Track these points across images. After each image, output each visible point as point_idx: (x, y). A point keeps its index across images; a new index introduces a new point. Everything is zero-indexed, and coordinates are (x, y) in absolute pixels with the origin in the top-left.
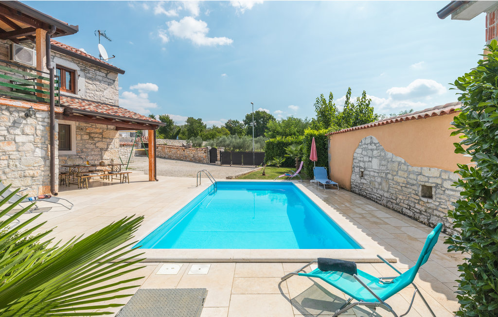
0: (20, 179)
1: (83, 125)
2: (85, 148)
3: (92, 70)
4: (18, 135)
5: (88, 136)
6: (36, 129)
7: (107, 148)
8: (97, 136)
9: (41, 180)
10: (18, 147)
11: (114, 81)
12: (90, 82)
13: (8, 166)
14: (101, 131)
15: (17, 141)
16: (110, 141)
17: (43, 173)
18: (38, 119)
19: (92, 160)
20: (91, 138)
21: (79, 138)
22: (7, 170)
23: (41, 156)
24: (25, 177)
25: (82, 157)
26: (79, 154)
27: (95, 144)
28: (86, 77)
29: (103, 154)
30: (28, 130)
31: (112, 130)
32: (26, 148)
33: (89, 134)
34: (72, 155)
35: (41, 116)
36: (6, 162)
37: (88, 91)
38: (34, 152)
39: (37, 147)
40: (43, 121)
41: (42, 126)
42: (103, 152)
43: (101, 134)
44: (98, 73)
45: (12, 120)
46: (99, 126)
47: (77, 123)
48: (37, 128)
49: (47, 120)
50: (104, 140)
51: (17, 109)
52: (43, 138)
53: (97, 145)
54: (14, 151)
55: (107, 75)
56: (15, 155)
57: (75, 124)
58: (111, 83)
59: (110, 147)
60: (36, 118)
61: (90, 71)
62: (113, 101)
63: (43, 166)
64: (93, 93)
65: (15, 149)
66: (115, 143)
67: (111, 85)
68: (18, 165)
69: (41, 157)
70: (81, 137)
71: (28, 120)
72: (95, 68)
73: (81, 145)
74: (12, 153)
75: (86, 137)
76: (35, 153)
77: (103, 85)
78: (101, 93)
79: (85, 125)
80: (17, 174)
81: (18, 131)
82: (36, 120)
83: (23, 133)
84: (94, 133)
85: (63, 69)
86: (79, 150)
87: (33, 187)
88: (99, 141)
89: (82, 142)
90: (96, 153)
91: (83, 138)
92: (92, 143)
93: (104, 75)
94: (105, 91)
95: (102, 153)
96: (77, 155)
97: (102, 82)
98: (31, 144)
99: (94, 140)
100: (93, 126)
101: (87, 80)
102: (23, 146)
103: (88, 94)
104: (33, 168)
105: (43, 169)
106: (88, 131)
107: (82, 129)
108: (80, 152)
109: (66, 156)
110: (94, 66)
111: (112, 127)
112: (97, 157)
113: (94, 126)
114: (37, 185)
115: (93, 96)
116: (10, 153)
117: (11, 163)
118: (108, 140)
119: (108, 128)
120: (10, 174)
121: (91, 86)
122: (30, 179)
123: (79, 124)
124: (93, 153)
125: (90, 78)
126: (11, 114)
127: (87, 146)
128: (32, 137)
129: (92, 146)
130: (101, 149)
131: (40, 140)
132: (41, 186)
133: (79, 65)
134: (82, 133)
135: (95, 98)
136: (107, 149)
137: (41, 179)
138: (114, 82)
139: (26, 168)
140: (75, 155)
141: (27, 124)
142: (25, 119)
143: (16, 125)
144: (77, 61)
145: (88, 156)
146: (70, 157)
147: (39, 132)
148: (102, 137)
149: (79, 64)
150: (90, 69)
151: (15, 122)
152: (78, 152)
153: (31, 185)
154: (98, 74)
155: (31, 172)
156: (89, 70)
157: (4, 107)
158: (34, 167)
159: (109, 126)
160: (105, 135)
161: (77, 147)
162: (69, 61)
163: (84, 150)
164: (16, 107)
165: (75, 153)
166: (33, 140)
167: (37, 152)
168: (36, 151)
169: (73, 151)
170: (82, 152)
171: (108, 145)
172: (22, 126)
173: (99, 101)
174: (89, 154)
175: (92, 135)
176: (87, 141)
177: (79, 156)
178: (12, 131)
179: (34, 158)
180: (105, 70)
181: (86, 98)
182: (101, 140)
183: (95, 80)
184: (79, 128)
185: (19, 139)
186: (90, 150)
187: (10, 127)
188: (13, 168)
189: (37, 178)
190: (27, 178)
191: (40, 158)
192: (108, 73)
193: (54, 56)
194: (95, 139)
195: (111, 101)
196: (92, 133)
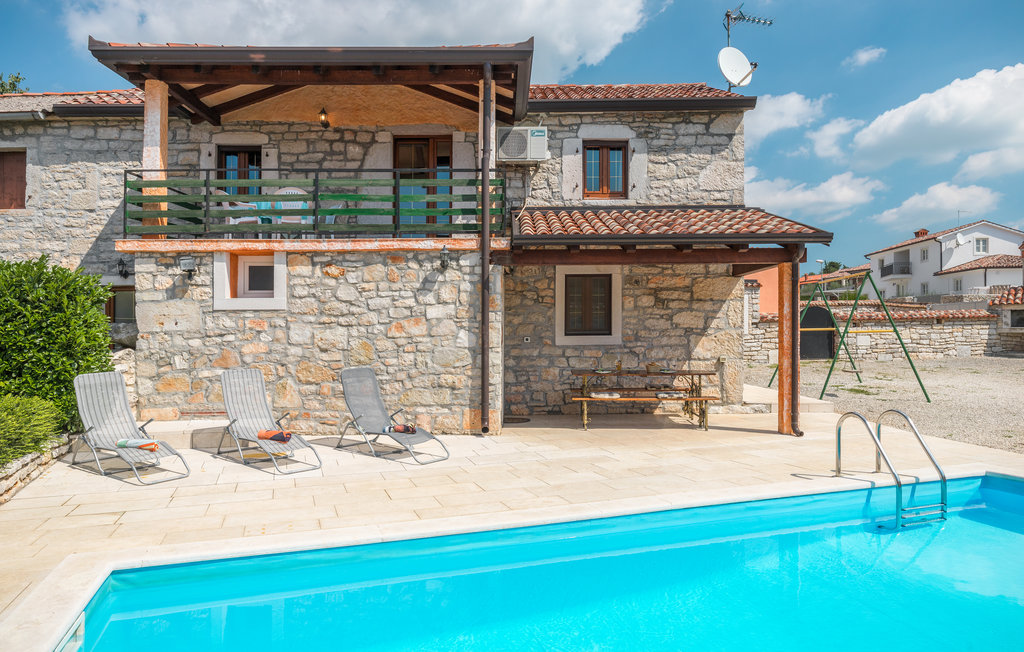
0: (433, 391)
1: (640, 270)
2: (645, 328)
3: (666, 128)
4: (430, 305)
5: (652, 298)
6: (459, 291)
7: (705, 328)
8: (675, 295)
9: (467, 396)
10: (430, 329)
11: (730, 136)
12: (661, 159)
13: (416, 364)
14: (688, 281)
15: (429, 316)
16: (715, 307)
17: (470, 382)
18: (463, 269)
19: (663, 359)
20: (660, 302)
21: (630, 303)
22: (413, 372)
23: (467, 345)
24: (440, 386)
25: (637, 350)
26: (629, 345)
27: (670, 318)
28: (651, 150)
29: (692, 345)
30: (446, 294)
31: (721, 275)
32: (442, 329)
33: (655, 293)
34: (612, 347)
35: (467, 263)
36: (411, 357)
37: (655, 184)
38: (457, 338)
39: (462, 327)
40: (472, 273)
41: (471, 282)
42: (692, 338)
43: (688, 289)
44: (682, 128)
45: (422, 275)
46: (681, 268)
47: (626, 268)
48: (462, 288)
49: (478, 270)
50: (696, 306)
51: (430, 255)
52: (472, 309)
53: (676, 319)
54: (424, 336)
55: (707, 128)
56: (426, 343)
57: (619, 271)
58: (720, 144)
59: (714, 324)
60: (460, 267)
61: (662, 131)
62: (725, 195)
63: (470, 367)
64: (668, 184)
65: (425, 333)
66: (730, 313)
67: (719, 151)
68: (430, 364)
69: (469, 349)
70: (635, 302)
71: (447, 275)
72: (674, 120)
73: (634, 321)
74: (421, 339)
75: (647, 301)
76: (458, 340)
77: (697, 157)
78: (688, 180)
79: (646, 270)
80: (427, 380)
81: (430, 298)
82: (461, 271)
83: (440, 302)
84: (667, 289)
85: (602, 147)
86: (630, 333)
87: (454, 408)
88: (681, 310)
89: (636, 313)
90: (674, 341)
91: (639, 303)
92: (662, 317)
93: (700, 128)
94: (703, 173)
95: (689, 341)
96: (625, 347)
97: (694, 149)
98: (452, 322)
99: (668, 308)
100: (666, 272)
101: (652, 157)
102: (437, 325)
103: (655, 192)
104: (453, 370)
105: (470, 373)
106: (652, 285)
107: (637, 282)
108: (633, 338)
109: (598, 347)
110: (671, 116)
111: (721, 268)
112: (678, 353)
113: (670, 271)
114: (462, 405)
115: (667, 191)
116: (419, 339)
117: (420, 359)
118: (708, 306)
119: (708, 272)
120: (417, 380)
121: (663, 170)
122: (449, 391)
123: (631, 271)
124: (665, 341)
125: (661, 150)
126: (421, 266)
127: (649, 323)
128: (453, 306)
129: (663, 324)
130: (689, 331)
131: (467, 312)
132: (468, 409)
133: (635, 124)
134: (637, 292)
135: (673, 196)
136: (703, 332)
137: (467, 393)
138: (731, 139)
139: (442, 370)
140: (620, 347)
141: (445, 282)
142: (442, 273)
143: (427, 286)
144: (628, 116)
145: (651, 348)
146: (608, 350)
147: (464, 297)
148: (692, 299)
149: (634, 122)
150: (660, 125)
151: (426, 280)
152: (626, 338)
153: (450, 404)
154: (682, 132)
155: (450, 379)
156: (659, 129)
157: (410, 255)
158: (454, 368)
159: (712, 267)
160: (699, 292)
161: (625, 325)
162: (609, 123)
163: (643, 333)
164: (426, 251)
165: (620, 342)
166: (453, 313)
167: (461, 338)
168: (460, 335)
169: (616, 338)
170: (637, 338)
171: (708, 319)
172: (436, 287)
173: (685, 201)
174: (655, 343)
175: (664, 295)
176: (650, 310)
177: (630, 348)
178: (421, 298)
179: (456, 350)
180: (702, 114)
181: (648, 203)
182: (687, 305)
183: (675, 149)
184: (631, 281)
185: (433, 312)
186: (655, 334)
187: (418, 290)
188: (422, 368)
189: (459, 392)
190: (444, 389)
191: (467, 351)
192: (711, 121)
193: (579, 125)
194: (671, 305)
195: (718, 195)
196: (662, 289)
